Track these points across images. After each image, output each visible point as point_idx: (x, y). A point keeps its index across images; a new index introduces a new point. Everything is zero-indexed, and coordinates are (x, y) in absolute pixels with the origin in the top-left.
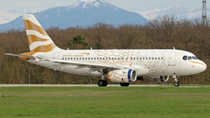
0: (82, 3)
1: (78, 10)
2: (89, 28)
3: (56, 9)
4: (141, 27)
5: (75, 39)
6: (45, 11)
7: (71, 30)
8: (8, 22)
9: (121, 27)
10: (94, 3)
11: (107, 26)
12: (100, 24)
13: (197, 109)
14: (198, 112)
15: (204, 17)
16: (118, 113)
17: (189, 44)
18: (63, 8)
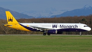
2: (87, 16)
3: (76, 10)
5: (83, 20)
7: (81, 17)
8: (60, 14)
10: (89, 8)
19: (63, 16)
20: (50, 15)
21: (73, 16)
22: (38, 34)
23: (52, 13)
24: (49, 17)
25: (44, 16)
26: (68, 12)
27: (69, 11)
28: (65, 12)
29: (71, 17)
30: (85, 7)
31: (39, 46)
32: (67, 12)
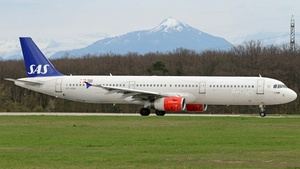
0: (164, 28)
1: (159, 35)
2: (170, 54)
3: (136, 33)
4: (225, 53)
5: (155, 65)
6: (125, 36)
7: (150, 56)
10: (176, 27)
11: (189, 51)
12: (181, 49)
13: (279, 141)
14: (279, 144)
15: (293, 43)
17: (276, 71)
18: (144, 32)
19: (92, 54)
21: (123, 52)
26: (110, 39)
27: (112, 36)
28: (100, 39)
29: (119, 57)
30: (164, 24)
32: (107, 40)
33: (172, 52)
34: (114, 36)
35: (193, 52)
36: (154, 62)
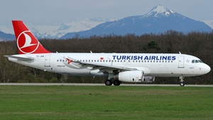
0: (154, 13)
1: (151, 19)
2: (162, 35)
3: (131, 17)
4: (207, 34)
5: (150, 44)
6: (122, 20)
7: (145, 37)
8: (89, 29)
9: (189, 35)
10: (164, 13)
11: (177, 33)
12: (171, 31)
16: (192, 110)
18: (137, 17)
19: (97, 35)
20: (60, 31)
21: (123, 34)
22: (30, 82)
23: (66, 28)
24: (60, 37)
25: (45, 34)
26: (110, 23)
27: (111, 20)
28: (101, 23)
29: (120, 37)
30: (155, 10)
31: (41, 113)
32: (107, 23)
33: (163, 33)
34: (114, 20)
35: (181, 34)
36: (149, 42)
